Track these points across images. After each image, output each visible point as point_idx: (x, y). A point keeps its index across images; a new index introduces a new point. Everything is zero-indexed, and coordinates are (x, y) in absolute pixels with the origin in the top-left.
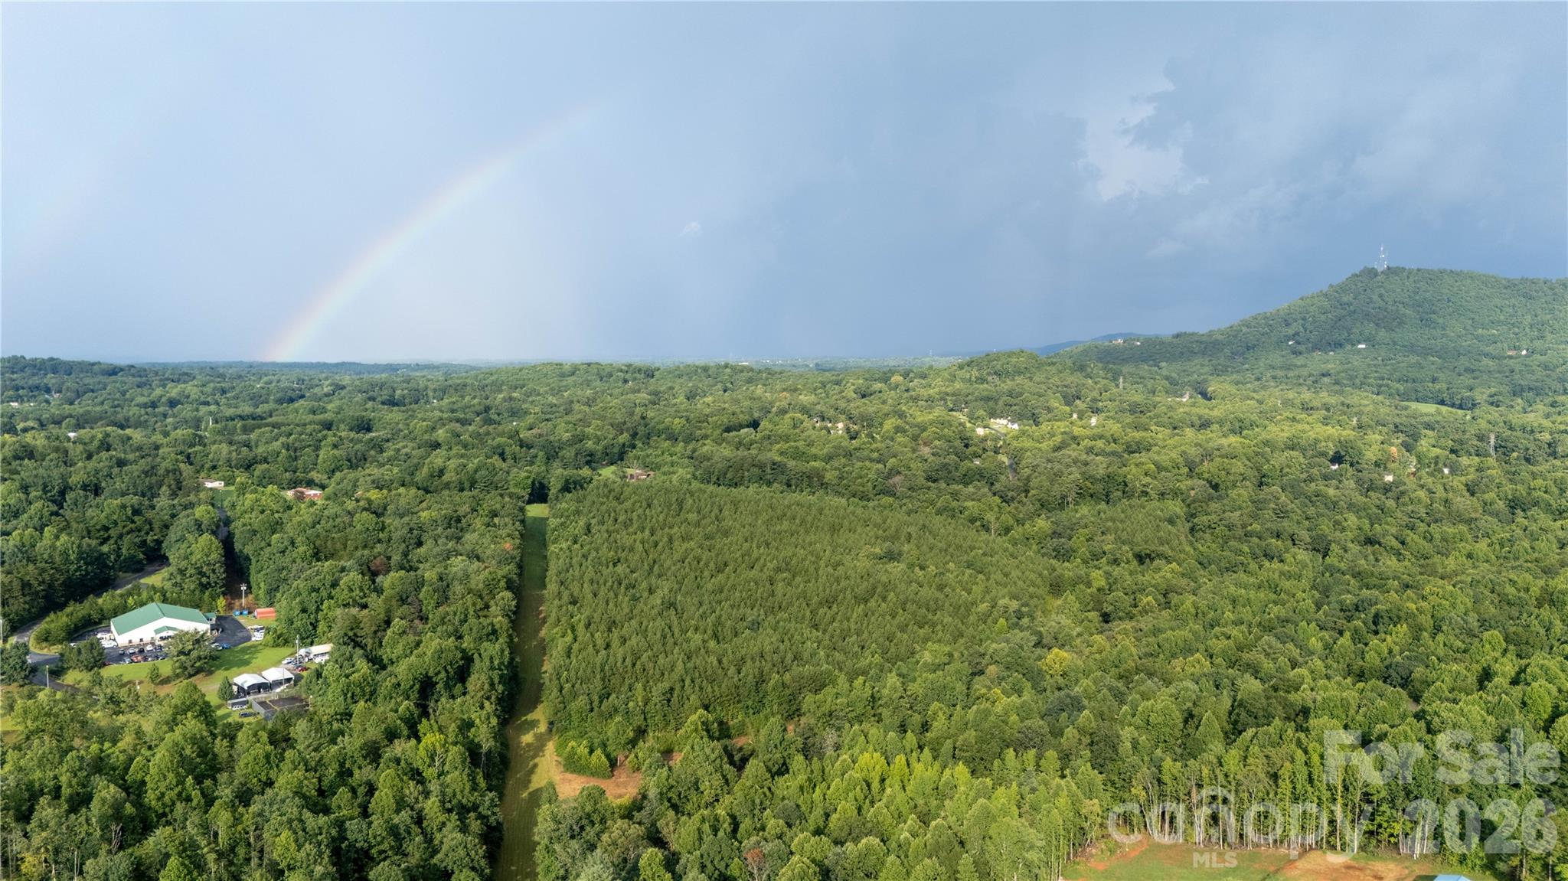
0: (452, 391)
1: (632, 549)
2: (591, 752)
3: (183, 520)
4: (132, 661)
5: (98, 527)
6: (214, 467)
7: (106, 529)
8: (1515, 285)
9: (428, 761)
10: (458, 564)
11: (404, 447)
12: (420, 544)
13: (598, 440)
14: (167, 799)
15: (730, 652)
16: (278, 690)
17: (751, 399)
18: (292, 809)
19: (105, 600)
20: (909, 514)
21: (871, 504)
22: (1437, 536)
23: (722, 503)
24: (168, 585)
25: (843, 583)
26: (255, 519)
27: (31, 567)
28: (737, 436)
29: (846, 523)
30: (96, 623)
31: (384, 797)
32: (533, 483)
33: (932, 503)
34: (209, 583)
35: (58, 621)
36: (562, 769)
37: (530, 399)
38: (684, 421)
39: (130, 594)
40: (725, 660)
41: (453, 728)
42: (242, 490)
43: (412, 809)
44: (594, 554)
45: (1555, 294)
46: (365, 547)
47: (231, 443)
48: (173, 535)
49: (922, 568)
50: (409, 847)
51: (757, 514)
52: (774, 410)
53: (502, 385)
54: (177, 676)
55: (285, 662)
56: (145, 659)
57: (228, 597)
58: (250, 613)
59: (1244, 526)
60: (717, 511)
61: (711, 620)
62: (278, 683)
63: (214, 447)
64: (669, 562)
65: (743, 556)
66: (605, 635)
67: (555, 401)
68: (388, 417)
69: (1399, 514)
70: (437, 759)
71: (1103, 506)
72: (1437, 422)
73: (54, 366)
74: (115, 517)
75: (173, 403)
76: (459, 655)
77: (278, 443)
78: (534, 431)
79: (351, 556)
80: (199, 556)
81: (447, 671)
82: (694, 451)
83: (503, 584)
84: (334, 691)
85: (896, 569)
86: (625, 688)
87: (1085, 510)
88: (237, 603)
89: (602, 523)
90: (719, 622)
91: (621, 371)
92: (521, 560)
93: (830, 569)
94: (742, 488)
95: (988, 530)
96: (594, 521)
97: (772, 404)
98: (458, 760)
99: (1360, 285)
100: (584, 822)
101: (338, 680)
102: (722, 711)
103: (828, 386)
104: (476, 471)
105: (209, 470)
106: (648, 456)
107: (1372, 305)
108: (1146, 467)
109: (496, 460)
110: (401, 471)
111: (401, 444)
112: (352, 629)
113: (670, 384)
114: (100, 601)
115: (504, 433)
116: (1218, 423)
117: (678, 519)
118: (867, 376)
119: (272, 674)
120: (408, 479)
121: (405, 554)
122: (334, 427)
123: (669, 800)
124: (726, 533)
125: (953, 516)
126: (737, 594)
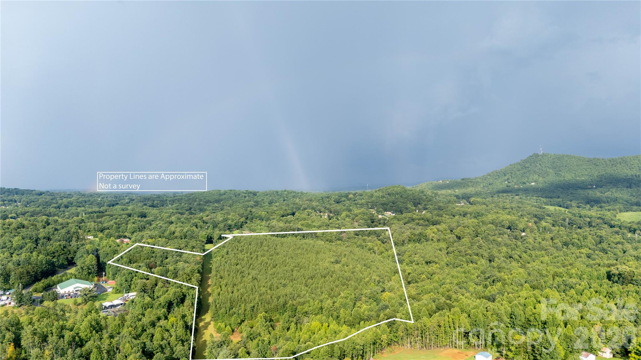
0: (177, 201)
1: (243, 260)
2: (226, 327)
3: (82, 250)
4: (67, 298)
5: (51, 252)
6: (89, 231)
7: (54, 253)
8: (591, 160)
9: (171, 327)
10: (181, 265)
11: (159, 223)
12: (167, 258)
13: (233, 220)
14: (88, 336)
15: (275, 294)
16: (119, 307)
17: (293, 204)
18: (129, 338)
19: (54, 278)
20: (346, 247)
21: (333, 244)
22: (534, 255)
23: (277, 243)
24: (76, 273)
25: (318, 271)
26: (107, 249)
27: (30, 266)
28: (286, 219)
29: (322, 250)
30: (52, 286)
31: (157, 336)
32: (208, 236)
33: (356, 243)
34: (91, 272)
35: (39, 285)
36: (216, 332)
37: (208, 204)
38: (266, 213)
39: (63, 276)
40: (273, 297)
41: (179, 317)
42: (101, 239)
43: (166, 340)
44: (229, 261)
45: (606, 164)
46: (148, 259)
47: (95, 222)
48: (78, 255)
49: (347, 266)
50: (165, 351)
51: (290, 247)
52: (302, 208)
53: (196, 199)
54: (83, 303)
55: (120, 298)
56: (71, 297)
57: (98, 277)
58: (106, 282)
59: (465, 251)
60: (275, 246)
61: (269, 284)
62: (118, 305)
63: (89, 224)
64: (256, 264)
65: (283, 262)
66: (232, 288)
67: (217, 205)
68: (153, 212)
69: (521, 247)
70: (174, 326)
71: (417, 244)
72: (552, 214)
73: (17, 192)
74: (57, 249)
75: (67, 207)
76: (182, 294)
77: (112, 222)
78: (209, 217)
79: (142, 262)
80: (88, 262)
81: (177, 299)
82: (269, 224)
83: (196, 271)
84: (139, 306)
85: (337, 266)
86: (238, 306)
87: (410, 246)
88: (101, 279)
89: (232, 250)
90: (272, 285)
91: (244, 193)
92: (203, 264)
93: (314, 267)
94: (286, 238)
95: (375, 253)
96: (230, 250)
97: (301, 206)
98: (182, 326)
99: (532, 160)
100: (222, 343)
101: (140, 303)
102: (271, 314)
103: (324, 199)
104: (187, 232)
105: (87, 232)
106: (252, 226)
107: (537, 168)
108: (433, 230)
109: (194, 228)
110: (159, 232)
111: (158, 222)
112: (144, 287)
113: (262, 198)
114: (53, 278)
115: (197, 218)
116: (470, 214)
117: (261, 249)
118: (339, 195)
119: (116, 302)
120: (162, 235)
121: (162, 261)
122: (132, 216)
123: (250, 338)
124: (278, 254)
125: (363, 248)
126: (280, 275)
